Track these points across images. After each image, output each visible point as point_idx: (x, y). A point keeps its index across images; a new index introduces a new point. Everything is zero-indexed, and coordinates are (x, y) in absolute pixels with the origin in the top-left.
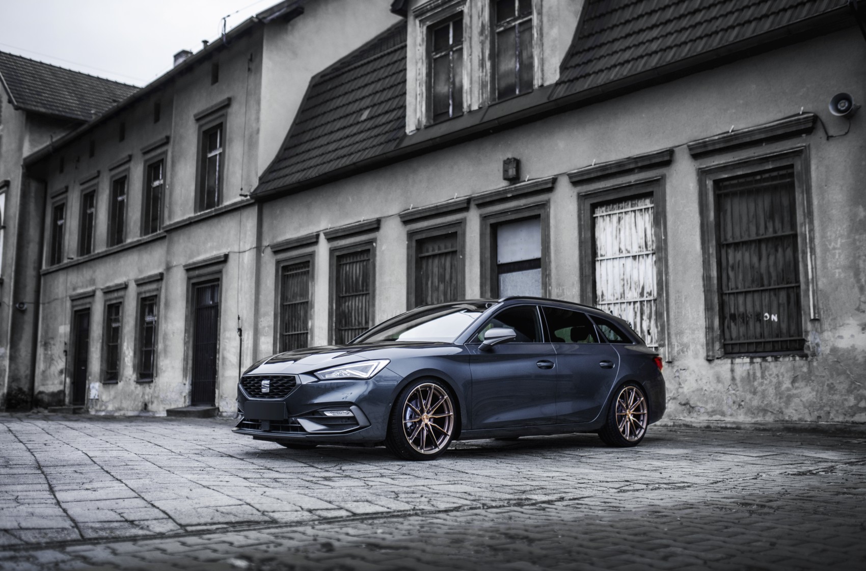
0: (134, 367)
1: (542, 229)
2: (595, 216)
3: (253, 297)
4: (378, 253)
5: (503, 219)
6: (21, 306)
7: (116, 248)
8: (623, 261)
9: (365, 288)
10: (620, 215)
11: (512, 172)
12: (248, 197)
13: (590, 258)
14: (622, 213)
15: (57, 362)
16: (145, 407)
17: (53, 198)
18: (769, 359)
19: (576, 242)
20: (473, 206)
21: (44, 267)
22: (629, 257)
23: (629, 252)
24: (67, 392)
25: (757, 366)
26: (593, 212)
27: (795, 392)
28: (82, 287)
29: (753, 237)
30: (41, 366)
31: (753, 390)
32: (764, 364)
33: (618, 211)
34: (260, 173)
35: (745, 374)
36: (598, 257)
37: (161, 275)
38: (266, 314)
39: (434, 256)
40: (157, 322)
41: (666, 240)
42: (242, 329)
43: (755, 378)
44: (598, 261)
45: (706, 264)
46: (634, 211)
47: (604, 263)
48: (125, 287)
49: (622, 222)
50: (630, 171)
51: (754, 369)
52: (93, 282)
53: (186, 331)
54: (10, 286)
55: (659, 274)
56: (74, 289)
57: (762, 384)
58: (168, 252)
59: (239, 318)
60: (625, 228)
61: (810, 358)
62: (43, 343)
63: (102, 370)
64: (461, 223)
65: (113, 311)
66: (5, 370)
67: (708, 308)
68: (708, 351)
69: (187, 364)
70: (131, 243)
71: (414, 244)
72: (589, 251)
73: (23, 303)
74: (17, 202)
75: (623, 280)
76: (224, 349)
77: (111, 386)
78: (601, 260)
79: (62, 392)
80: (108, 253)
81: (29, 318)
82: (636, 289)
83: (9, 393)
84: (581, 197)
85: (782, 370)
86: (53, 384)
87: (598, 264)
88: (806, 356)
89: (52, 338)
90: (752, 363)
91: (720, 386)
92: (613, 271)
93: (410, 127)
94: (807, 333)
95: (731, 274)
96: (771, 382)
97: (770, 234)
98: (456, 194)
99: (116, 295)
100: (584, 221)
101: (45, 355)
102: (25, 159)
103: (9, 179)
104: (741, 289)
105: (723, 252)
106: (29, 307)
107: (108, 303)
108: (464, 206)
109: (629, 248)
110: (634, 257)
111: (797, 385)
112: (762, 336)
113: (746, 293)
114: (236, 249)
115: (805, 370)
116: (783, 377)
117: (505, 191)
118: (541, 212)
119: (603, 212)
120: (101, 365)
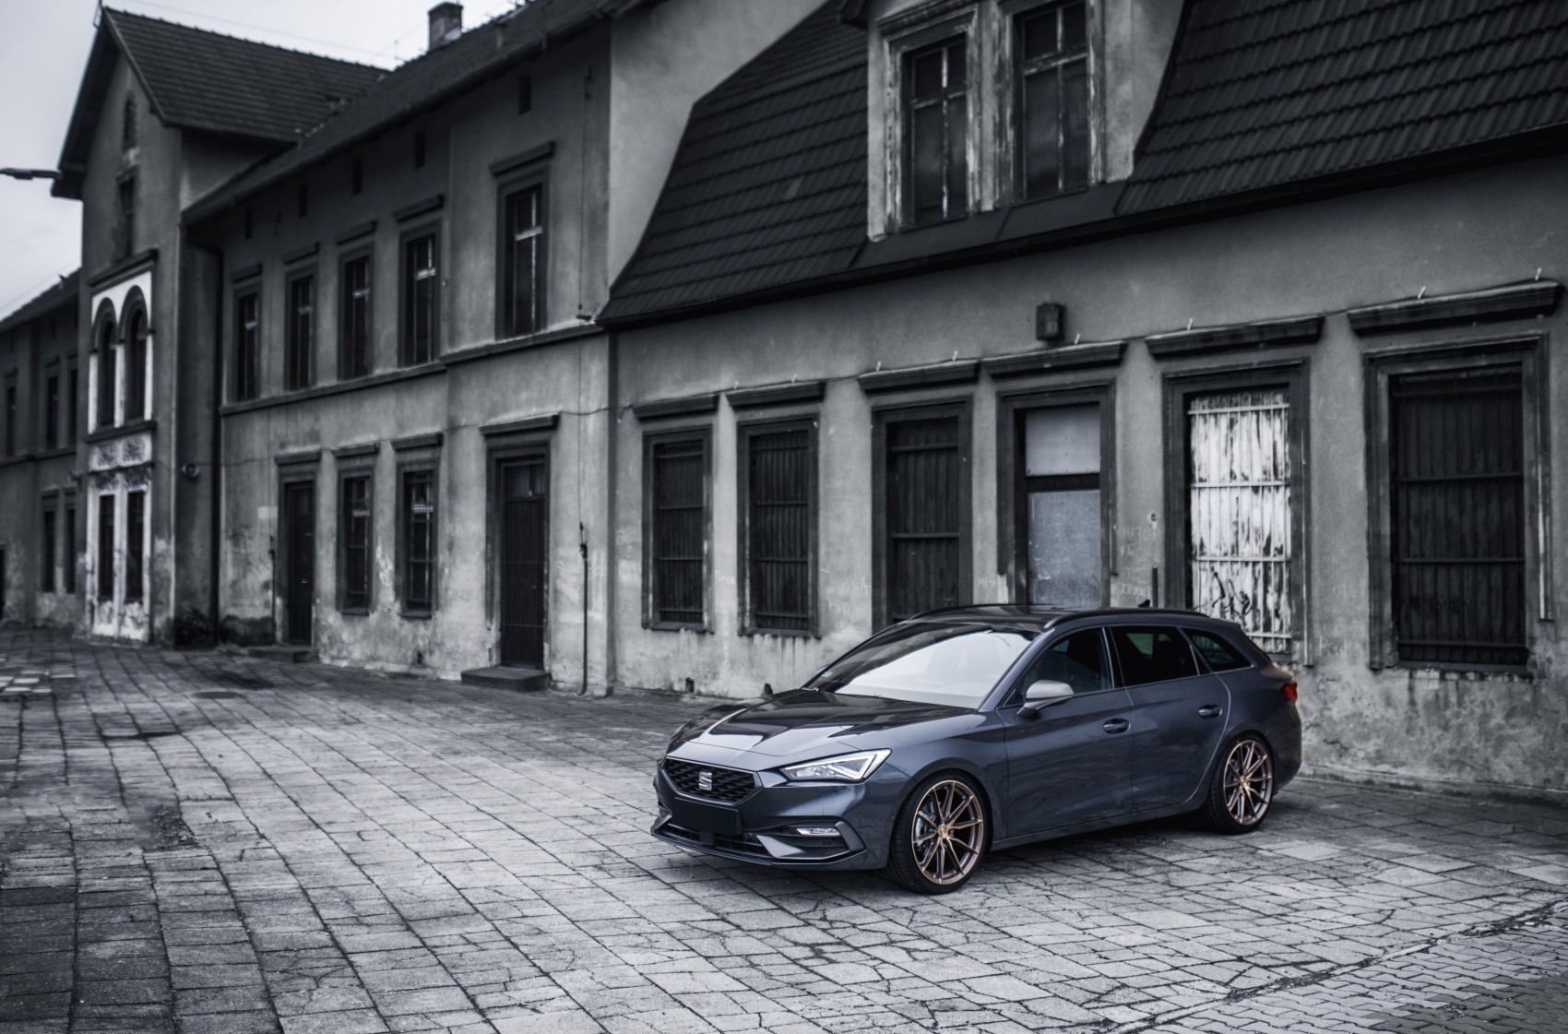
0: (396, 588)
1: (1102, 427)
2: (1190, 413)
3: (606, 493)
4: (822, 438)
5: (1034, 403)
6: (191, 469)
7: (353, 382)
8: (1236, 493)
9: (799, 495)
10: (1233, 416)
11: (1051, 328)
12: (592, 322)
13: (1182, 485)
14: (1236, 413)
15: (257, 568)
16: (419, 659)
17: (235, 282)
18: (1471, 676)
19: (1159, 455)
20: (984, 374)
21: (225, 402)
22: (1247, 487)
23: (1246, 479)
24: (278, 620)
25: (1451, 686)
26: (1187, 406)
27: (1511, 732)
28: (297, 443)
29: (1452, 475)
30: (228, 572)
31: (1443, 723)
32: (1462, 683)
33: (1229, 410)
34: (612, 280)
35: (1431, 697)
36: (1194, 482)
37: (439, 437)
38: (627, 523)
39: (918, 452)
40: (434, 515)
41: (1308, 467)
42: (589, 545)
43: (1447, 705)
44: (1195, 488)
45: (1373, 512)
46: (1257, 412)
47: (1204, 494)
48: (374, 451)
49: (1236, 427)
50: (1251, 347)
51: (1446, 690)
52: (316, 438)
53: (489, 539)
54: (170, 434)
55: (1296, 521)
56: (283, 445)
57: (1457, 715)
58: (452, 399)
59: (582, 527)
60: (1241, 439)
61: (1535, 682)
62: (230, 533)
63: (338, 590)
64: (966, 403)
65: (354, 489)
66: (168, 579)
67: (1375, 585)
68: (1372, 654)
69: (492, 595)
70: (382, 377)
71: (883, 430)
72: (1181, 472)
73: (192, 466)
74: (173, 289)
75: (1236, 523)
76: (557, 576)
77: (356, 619)
78: (1200, 488)
79: (269, 621)
80: (342, 389)
81: (204, 489)
82: (1257, 541)
83: (178, 619)
84: (1169, 382)
85: (1492, 696)
86: (252, 605)
87: (1194, 495)
88: (1530, 677)
89: (247, 527)
90: (1442, 678)
91: (1390, 712)
92: (1220, 507)
93: (876, 229)
94: (1533, 640)
95: (1415, 532)
96: (1472, 712)
97: (1479, 472)
98: (956, 353)
99: (358, 463)
100: (1173, 422)
101: (236, 554)
102: (185, 214)
103: (156, 246)
104: (1429, 558)
105: (1402, 494)
106: (203, 471)
107: (345, 476)
108: (970, 375)
109: (1247, 473)
110: (1255, 489)
111: (1513, 721)
112: (1461, 636)
113: (1437, 565)
114: (573, 407)
115: (1528, 698)
116: (1493, 706)
117: (1040, 359)
118: (1101, 398)
119: (1204, 408)
120: (338, 581)
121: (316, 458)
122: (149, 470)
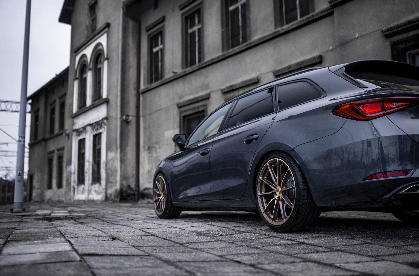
6: (127, 117)
17: (148, 31)
21: (142, 87)
28: (189, 95)
48: (256, 81)
52: (207, 87)
54: (117, 103)
56: (182, 97)
62: (147, 148)
66: (116, 171)
74: (119, 36)
80: (226, 56)
81: (132, 128)
83: (121, 190)
89: (157, 143)
103: (109, 21)
106: (132, 119)
121: (207, 98)
122: (105, 121)
